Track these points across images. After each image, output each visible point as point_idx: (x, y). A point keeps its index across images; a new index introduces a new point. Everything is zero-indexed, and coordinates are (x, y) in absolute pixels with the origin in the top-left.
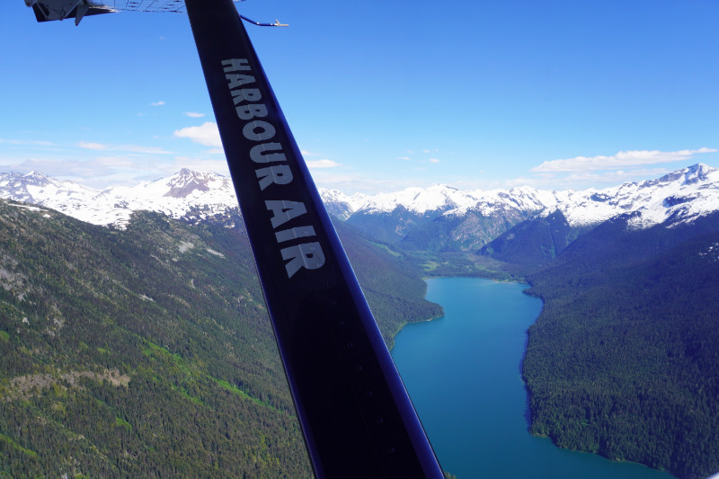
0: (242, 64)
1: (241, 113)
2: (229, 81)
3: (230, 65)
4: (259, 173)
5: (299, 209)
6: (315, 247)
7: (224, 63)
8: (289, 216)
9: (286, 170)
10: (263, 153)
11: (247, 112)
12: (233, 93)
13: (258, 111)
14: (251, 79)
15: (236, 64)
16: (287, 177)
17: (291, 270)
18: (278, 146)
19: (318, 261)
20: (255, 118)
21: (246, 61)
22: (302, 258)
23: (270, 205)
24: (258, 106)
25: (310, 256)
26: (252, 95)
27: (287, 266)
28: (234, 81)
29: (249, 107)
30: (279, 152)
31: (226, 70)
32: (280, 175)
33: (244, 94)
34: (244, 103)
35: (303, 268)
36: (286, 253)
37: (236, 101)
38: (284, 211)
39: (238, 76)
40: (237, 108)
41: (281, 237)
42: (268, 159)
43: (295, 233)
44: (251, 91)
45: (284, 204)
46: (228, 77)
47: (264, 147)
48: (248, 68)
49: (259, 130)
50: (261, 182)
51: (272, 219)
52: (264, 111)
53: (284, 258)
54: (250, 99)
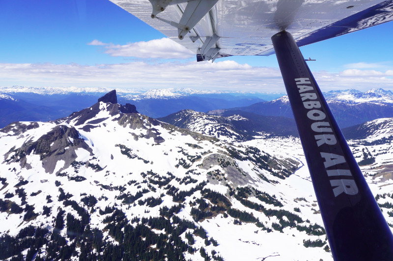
0: (306, 81)
1: (306, 105)
2: (299, 89)
3: (300, 81)
4: (317, 137)
5: (341, 159)
6: (352, 183)
7: (296, 80)
8: (334, 163)
9: (333, 137)
10: (319, 127)
11: (309, 105)
12: (301, 95)
13: (316, 104)
14: (311, 88)
15: (303, 80)
16: (333, 141)
17: (337, 192)
18: (327, 124)
19: (354, 191)
20: (314, 108)
21: (308, 79)
22: (342, 187)
23: (323, 155)
24: (315, 102)
25: (348, 187)
26: (312, 96)
27: (334, 190)
28: (302, 89)
29: (310, 103)
30: (328, 127)
31: (297, 83)
32: (329, 139)
33: (307, 96)
34: (308, 100)
35: (344, 193)
36: (333, 183)
37: (303, 99)
38: (332, 159)
39: (304, 86)
40: (304, 103)
41: (330, 173)
42: (321, 130)
43: (338, 172)
44: (312, 94)
45: (332, 155)
46: (298, 87)
47: (319, 124)
48: (309, 82)
49: (315, 115)
50: (317, 142)
51: (324, 163)
52: (319, 105)
53: (332, 185)
54: (311, 98)
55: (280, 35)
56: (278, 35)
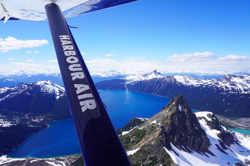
0: (67, 37)
1: (66, 53)
2: (62, 43)
3: (63, 37)
4: (72, 74)
5: (87, 87)
6: (93, 101)
7: (60, 36)
8: (83, 90)
10: (74, 68)
11: (68, 53)
12: (63, 47)
13: (72, 53)
14: (70, 42)
15: (65, 37)
16: (82, 76)
17: (84, 109)
18: (79, 65)
19: (94, 106)
20: (71, 56)
22: (87, 105)
23: (76, 86)
24: (72, 51)
25: (91, 104)
26: (70, 48)
27: (82, 108)
28: (64, 43)
29: (69, 52)
30: (79, 67)
31: (61, 39)
32: (80, 75)
33: (67, 47)
34: (67, 50)
35: (88, 109)
36: (81, 103)
37: (64, 49)
38: (81, 88)
39: (65, 41)
41: (80, 97)
43: (85, 96)
44: (70, 46)
45: (81, 85)
46: (61, 41)
47: (74, 66)
48: (69, 39)
49: (72, 60)
50: (72, 78)
51: (77, 91)
52: (74, 53)
53: (81, 105)
54: (69, 49)
55: (51, 5)
56: (49, 5)
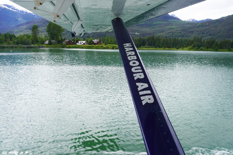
0: (129, 45)
1: (129, 58)
2: (126, 50)
3: (126, 45)
4: (134, 75)
5: (146, 85)
6: (151, 97)
8: (143, 87)
9: (142, 74)
10: (135, 70)
11: (131, 58)
12: (127, 53)
14: (132, 49)
15: (128, 45)
16: (142, 76)
17: (144, 103)
18: (140, 68)
19: (152, 101)
20: (133, 60)
21: (130, 44)
22: (147, 100)
23: (137, 84)
24: (134, 56)
25: (149, 99)
27: (142, 102)
28: (127, 49)
31: (125, 46)
32: (140, 76)
33: (130, 53)
34: (130, 55)
35: (147, 102)
36: (142, 98)
37: (128, 55)
38: (142, 86)
39: (128, 48)
41: (141, 93)
42: (137, 71)
43: (145, 92)
44: (132, 52)
45: (142, 84)
46: (125, 48)
47: (136, 68)
48: (131, 46)
49: (134, 63)
50: (135, 78)
51: (138, 88)
52: (135, 58)
53: (142, 99)
54: (132, 54)
55: (116, 20)
56: (115, 20)
